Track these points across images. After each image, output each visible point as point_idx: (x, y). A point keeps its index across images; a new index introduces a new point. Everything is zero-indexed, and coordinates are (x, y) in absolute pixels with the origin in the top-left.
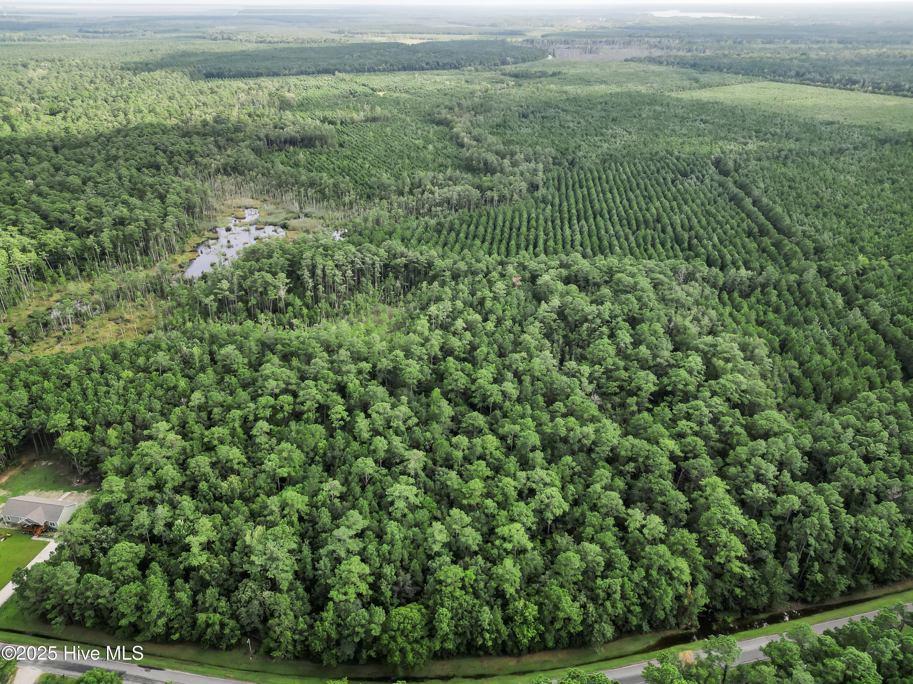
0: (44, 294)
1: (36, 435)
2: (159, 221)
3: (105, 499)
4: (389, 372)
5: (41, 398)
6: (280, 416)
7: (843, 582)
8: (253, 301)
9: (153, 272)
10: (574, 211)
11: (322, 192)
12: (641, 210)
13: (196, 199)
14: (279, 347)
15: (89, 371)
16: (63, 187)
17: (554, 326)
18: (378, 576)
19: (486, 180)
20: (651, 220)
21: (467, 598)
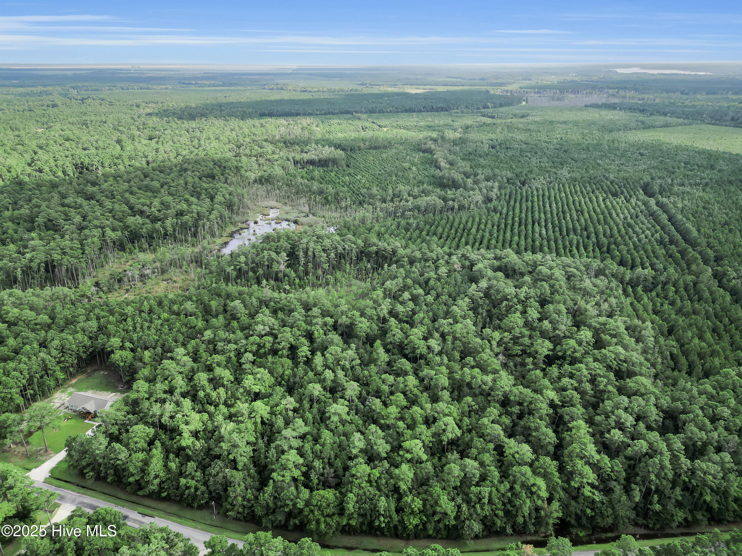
0: (123, 260)
1: (99, 352)
2: (207, 214)
3: (133, 396)
4: (347, 326)
5: (106, 328)
6: (262, 351)
7: (680, 515)
8: (261, 271)
9: (197, 250)
10: (517, 219)
11: (326, 198)
12: (572, 221)
13: (236, 200)
14: (272, 303)
15: (141, 311)
16: (148, 188)
17: (481, 302)
18: (310, 467)
19: (450, 193)
20: (579, 228)
21: (371, 489)
